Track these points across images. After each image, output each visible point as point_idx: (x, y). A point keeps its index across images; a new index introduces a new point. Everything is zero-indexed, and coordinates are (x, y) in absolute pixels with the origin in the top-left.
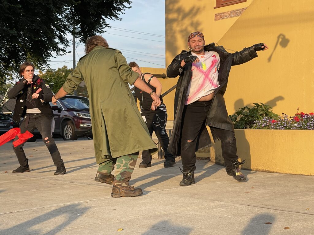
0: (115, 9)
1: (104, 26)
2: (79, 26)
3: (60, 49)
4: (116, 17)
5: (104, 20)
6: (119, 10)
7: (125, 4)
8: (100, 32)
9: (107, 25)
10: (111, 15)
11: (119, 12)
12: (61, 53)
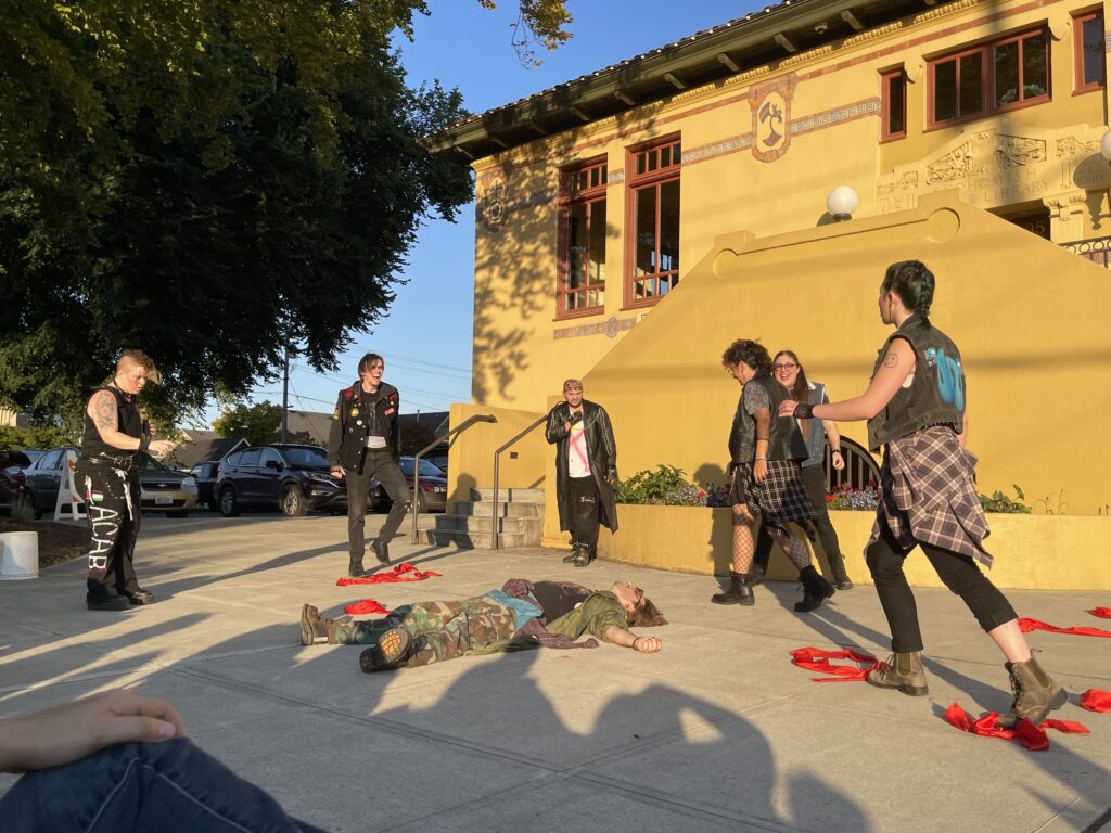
0: (365, 316)
1: (345, 341)
2: (305, 340)
3: (270, 374)
4: (365, 329)
5: (346, 332)
6: (371, 318)
7: (380, 310)
8: (340, 351)
9: (350, 340)
10: (357, 325)
11: (370, 322)
12: (272, 379)
